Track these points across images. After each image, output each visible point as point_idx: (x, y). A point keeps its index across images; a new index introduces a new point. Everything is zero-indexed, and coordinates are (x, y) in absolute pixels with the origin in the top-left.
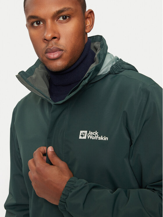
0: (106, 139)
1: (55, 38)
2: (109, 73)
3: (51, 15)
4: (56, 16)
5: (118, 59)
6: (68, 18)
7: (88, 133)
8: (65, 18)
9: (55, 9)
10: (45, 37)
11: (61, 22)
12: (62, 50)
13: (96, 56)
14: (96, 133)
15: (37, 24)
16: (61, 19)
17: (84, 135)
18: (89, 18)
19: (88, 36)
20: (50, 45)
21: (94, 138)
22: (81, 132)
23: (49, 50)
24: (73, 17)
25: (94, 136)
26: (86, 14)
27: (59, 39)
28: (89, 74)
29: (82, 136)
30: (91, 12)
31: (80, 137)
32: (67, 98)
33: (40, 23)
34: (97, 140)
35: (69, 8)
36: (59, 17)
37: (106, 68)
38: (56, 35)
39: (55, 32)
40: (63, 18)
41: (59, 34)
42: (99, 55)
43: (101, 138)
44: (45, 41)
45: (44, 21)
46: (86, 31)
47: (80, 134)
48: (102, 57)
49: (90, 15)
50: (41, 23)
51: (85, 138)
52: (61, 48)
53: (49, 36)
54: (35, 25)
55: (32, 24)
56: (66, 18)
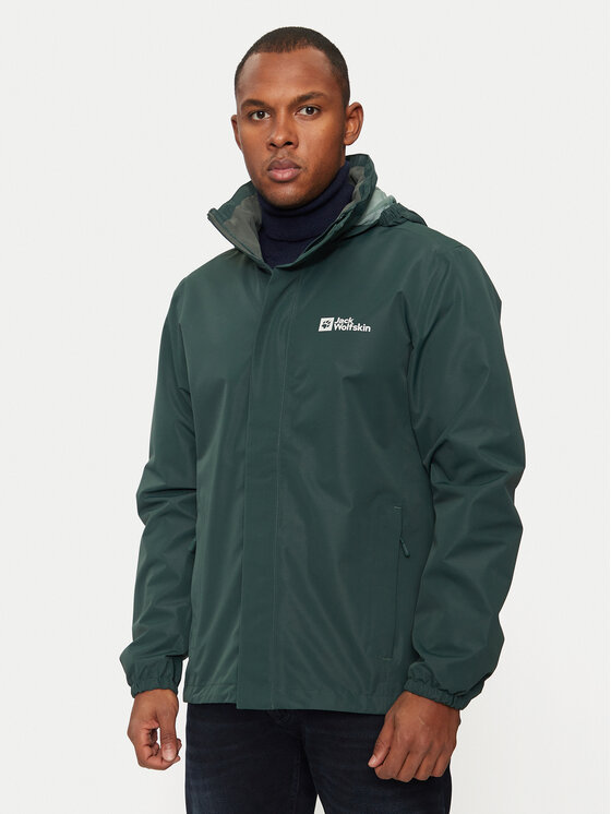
0: (367, 328)
1: (289, 143)
2: (377, 224)
3: (288, 103)
4: (296, 105)
5: (394, 201)
6: (315, 112)
7: (336, 320)
8: (310, 111)
9: (294, 93)
10: (272, 140)
11: (303, 118)
12: (298, 167)
13: (357, 189)
14: (350, 320)
15: (259, 115)
16: (304, 112)
17: (327, 324)
18: (353, 118)
19: (347, 154)
20: (280, 156)
21: (346, 328)
22: (323, 320)
23: (276, 165)
24: (326, 111)
25: (345, 324)
26: (349, 110)
27: (297, 146)
28: (346, 214)
29: (324, 326)
30: (358, 108)
31: (321, 329)
32: (302, 256)
33: (263, 115)
34: (352, 332)
35: (319, 95)
36: (301, 108)
37: (373, 214)
38: (292, 140)
39: (290, 133)
40: (307, 111)
41: (297, 137)
42: (363, 187)
43: (358, 328)
44: (271, 147)
45: (273, 111)
46: (346, 142)
47: (322, 324)
48: (367, 192)
49: (355, 114)
50: (267, 115)
51: (329, 329)
52: (298, 162)
53: (280, 138)
54: (255, 117)
55: (250, 116)
56: (312, 111)
